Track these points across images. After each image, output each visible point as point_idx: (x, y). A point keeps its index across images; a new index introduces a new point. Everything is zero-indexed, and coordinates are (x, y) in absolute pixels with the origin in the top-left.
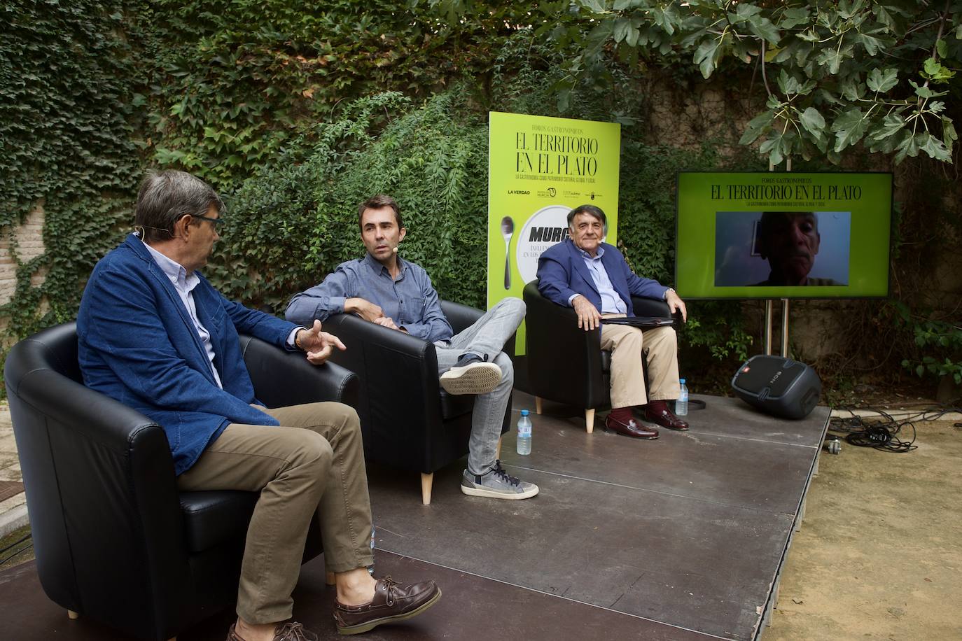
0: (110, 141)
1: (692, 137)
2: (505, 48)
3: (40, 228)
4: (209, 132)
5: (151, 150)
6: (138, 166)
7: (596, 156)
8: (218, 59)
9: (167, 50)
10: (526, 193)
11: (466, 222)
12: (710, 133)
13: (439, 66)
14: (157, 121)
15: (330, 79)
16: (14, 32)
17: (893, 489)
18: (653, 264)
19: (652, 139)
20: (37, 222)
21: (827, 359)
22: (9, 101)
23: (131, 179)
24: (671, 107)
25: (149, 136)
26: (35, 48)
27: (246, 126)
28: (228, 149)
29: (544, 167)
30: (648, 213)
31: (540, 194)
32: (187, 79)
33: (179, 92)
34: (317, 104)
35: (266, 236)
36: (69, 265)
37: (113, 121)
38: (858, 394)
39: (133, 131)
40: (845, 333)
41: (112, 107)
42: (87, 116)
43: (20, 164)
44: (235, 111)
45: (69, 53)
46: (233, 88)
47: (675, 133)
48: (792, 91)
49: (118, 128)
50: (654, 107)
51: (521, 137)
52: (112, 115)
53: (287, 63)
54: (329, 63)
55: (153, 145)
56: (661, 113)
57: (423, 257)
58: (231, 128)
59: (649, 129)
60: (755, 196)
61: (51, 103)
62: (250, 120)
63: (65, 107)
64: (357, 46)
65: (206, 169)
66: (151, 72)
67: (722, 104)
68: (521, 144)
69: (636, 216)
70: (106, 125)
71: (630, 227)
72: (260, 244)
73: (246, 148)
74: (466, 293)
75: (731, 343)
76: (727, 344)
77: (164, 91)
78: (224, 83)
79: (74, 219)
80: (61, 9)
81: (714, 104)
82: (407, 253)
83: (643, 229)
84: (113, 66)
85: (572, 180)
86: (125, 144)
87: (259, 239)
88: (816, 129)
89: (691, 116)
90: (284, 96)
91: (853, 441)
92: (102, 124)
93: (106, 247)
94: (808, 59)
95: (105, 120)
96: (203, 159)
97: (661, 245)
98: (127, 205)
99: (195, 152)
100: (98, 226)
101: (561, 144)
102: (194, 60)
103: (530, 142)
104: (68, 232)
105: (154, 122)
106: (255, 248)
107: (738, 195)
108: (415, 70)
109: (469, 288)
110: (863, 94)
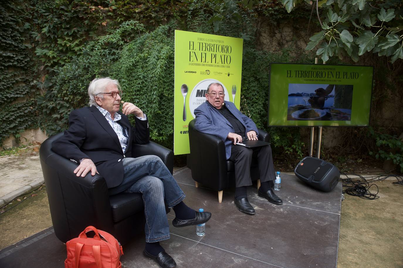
0: (11, 44)
1: (278, 48)
2: (193, 4)
4: (60, 41)
5: (34, 49)
6: (27, 56)
7: (231, 55)
8: (63, 7)
9: (41, 3)
10: (194, 72)
11: (168, 86)
12: (286, 46)
13: (164, 12)
14: (36, 35)
15: (114, 17)
17: (373, 225)
18: (258, 107)
19: (260, 48)
21: (334, 148)
23: (24, 62)
24: (269, 34)
25: (33, 43)
27: (77, 38)
28: (69, 49)
29: (204, 59)
30: (256, 83)
31: (202, 73)
32: (49, 16)
33: (46, 22)
34: (109, 29)
35: (72, 91)
37: (13, 35)
38: (348, 164)
39: (24, 40)
40: (342, 137)
41: (12, 28)
44: (71, 32)
46: (70, 20)
47: (270, 46)
48: (335, 20)
49: (16, 38)
50: (261, 34)
51: (192, 44)
52: (12, 32)
53: (94, 10)
54: (114, 10)
55: (35, 47)
56: (264, 36)
57: (147, 103)
58: (69, 40)
59: (259, 43)
60: (308, 76)
62: (78, 36)
64: (126, 2)
65: (59, 58)
66: (33, 13)
67: (292, 33)
68: (192, 47)
69: (251, 84)
70: (9, 37)
71: (248, 89)
72: (70, 94)
73: (76, 49)
74: (168, 121)
75: (294, 146)
76: (292, 146)
77: (39, 22)
78: (65, 18)
81: (288, 33)
82: (138, 101)
83: (254, 90)
84: (13, 9)
85: (218, 66)
86: (20, 46)
87: (69, 92)
88: (348, 42)
89: (278, 38)
90: (94, 25)
91: (349, 192)
92: (7, 36)
93: (11, 94)
94: (344, 3)
95: (8, 34)
96: (57, 54)
97: (262, 98)
98: (23, 74)
99: (53, 50)
100: (6, 84)
101: (213, 48)
102: (52, 7)
103: (197, 46)
105: (34, 36)
106: (68, 96)
107: (300, 75)
108: (153, 14)
109: (169, 118)
110: (374, 23)
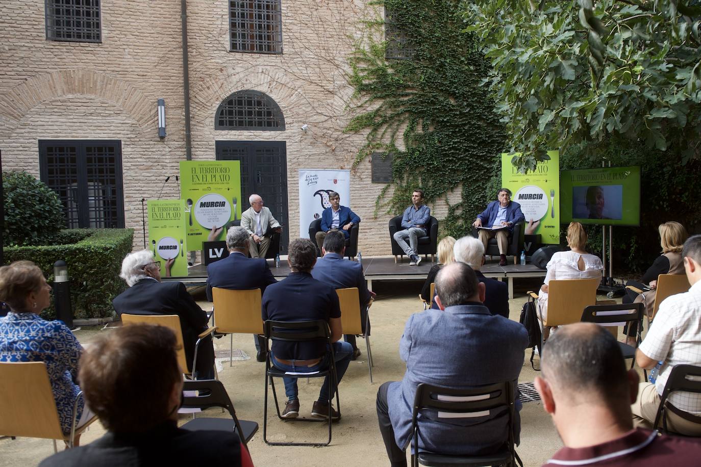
3: (460, 193)
7: (547, 165)
10: (517, 181)
16: (449, 126)
20: (459, 191)
22: (446, 151)
26: (457, 130)
31: (523, 182)
42: (484, 149)
43: (449, 171)
45: (476, 128)
52: (498, 146)
61: (465, 148)
63: (474, 148)
80: (472, 112)
85: (536, 175)
104: (473, 194)
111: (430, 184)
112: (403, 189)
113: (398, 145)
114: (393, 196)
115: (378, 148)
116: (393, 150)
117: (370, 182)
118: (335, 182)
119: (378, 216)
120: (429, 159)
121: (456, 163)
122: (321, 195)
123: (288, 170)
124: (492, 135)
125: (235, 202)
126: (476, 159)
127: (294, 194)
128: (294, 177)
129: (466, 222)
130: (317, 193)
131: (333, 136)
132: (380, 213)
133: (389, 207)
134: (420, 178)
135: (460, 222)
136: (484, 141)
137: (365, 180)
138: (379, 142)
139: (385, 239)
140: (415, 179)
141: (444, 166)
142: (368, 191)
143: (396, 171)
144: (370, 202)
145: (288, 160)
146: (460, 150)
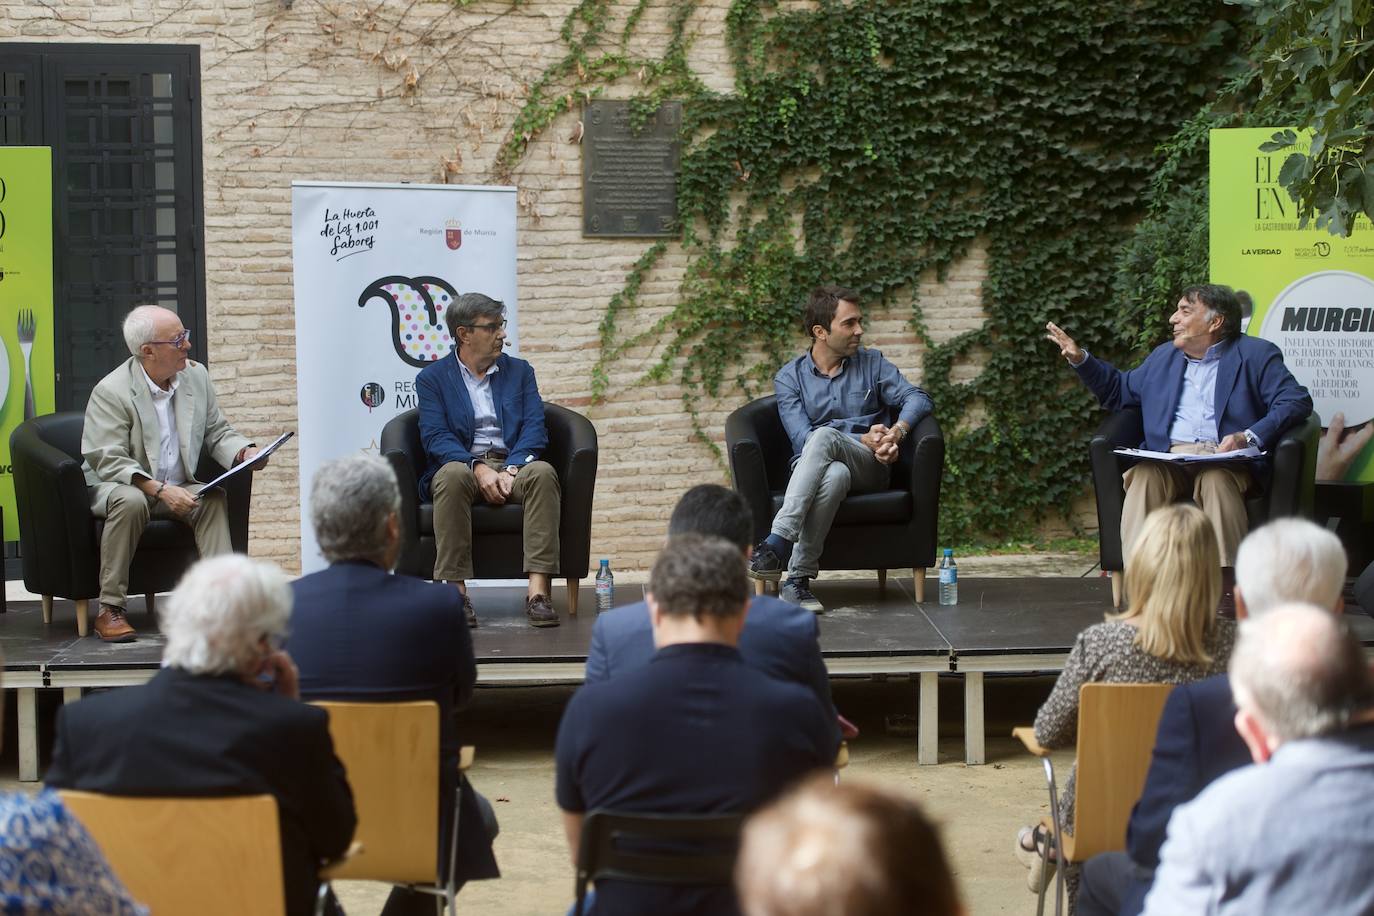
0: (1137, 124)
3: (976, 285)
10: (1273, 252)
20: (971, 274)
22: (914, 92)
31: (1301, 253)
36: (1032, 348)
37: (1146, 86)
41: (1144, 59)
42: (1087, 86)
43: (931, 186)
51: (1263, 164)
52: (1145, 76)
61: (999, 80)
63: (1041, 80)
68: (1263, 175)
79: (1049, 267)
104: (1034, 290)
111: (843, 245)
112: (724, 269)
113: (703, 67)
114: (675, 297)
115: (611, 80)
116: (678, 91)
117: (575, 236)
118: (454, 239)
119: (610, 392)
120: (840, 133)
121: (960, 150)
122: (391, 301)
123: (209, 182)
124: (1122, 26)
125: (27, 333)
126: (1051, 132)
127: (232, 290)
128: (234, 212)
129: (1002, 420)
130: (374, 290)
131: (408, 23)
132: (622, 378)
133: (662, 349)
134: (798, 218)
135: (975, 419)
136: (1085, 51)
137: (554, 224)
138: (615, 52)
139: (642, 496)
140: (775, 222)
141: (906, 163)
142: (564, 278)
143: (695, 185)
144: (575, 329)
145: (207, 132)
146: (976, 90)
